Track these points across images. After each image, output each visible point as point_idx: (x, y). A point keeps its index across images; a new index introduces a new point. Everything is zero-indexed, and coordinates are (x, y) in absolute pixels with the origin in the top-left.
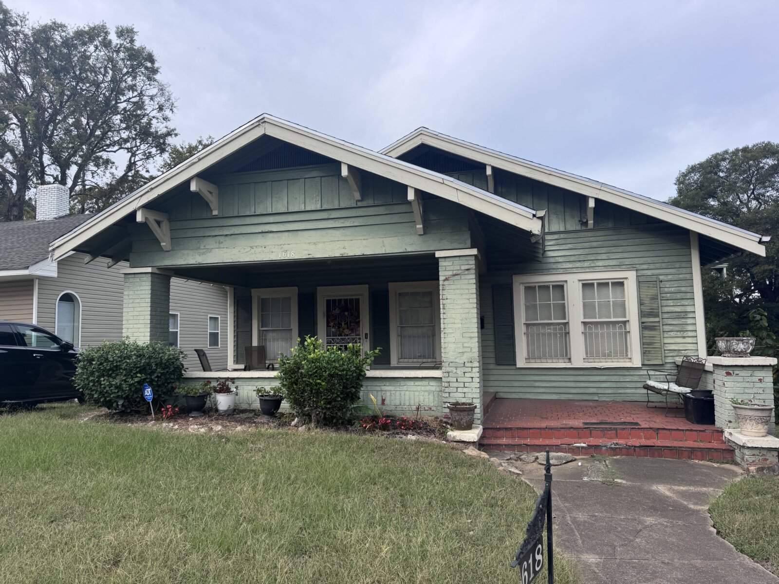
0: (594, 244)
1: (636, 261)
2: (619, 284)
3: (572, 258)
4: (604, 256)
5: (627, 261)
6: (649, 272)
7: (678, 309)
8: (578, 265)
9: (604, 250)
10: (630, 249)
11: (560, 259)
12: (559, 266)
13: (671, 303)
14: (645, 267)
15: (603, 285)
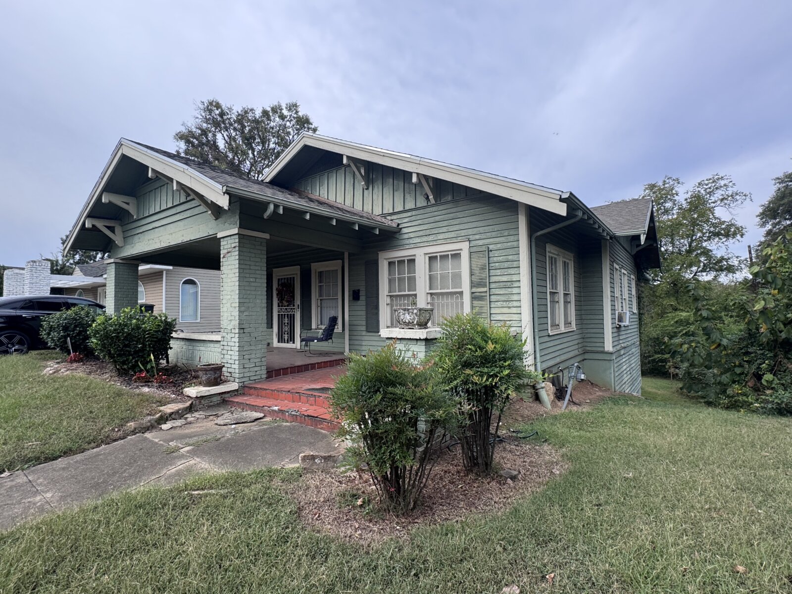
0: (437, 218)
1: (470, 232)
2: (456, 256)
3: (421, 233)
4: (444, 230)
5: (463, 233)
6: (480, 242)
7: (504, 279)
8: (425, 239)
9: (445, 223)
10: (465, 220)
11: (412, 235)
12: (411, 241)
13: (498, 272)
14: (477, 237)
15: (444, 257)
